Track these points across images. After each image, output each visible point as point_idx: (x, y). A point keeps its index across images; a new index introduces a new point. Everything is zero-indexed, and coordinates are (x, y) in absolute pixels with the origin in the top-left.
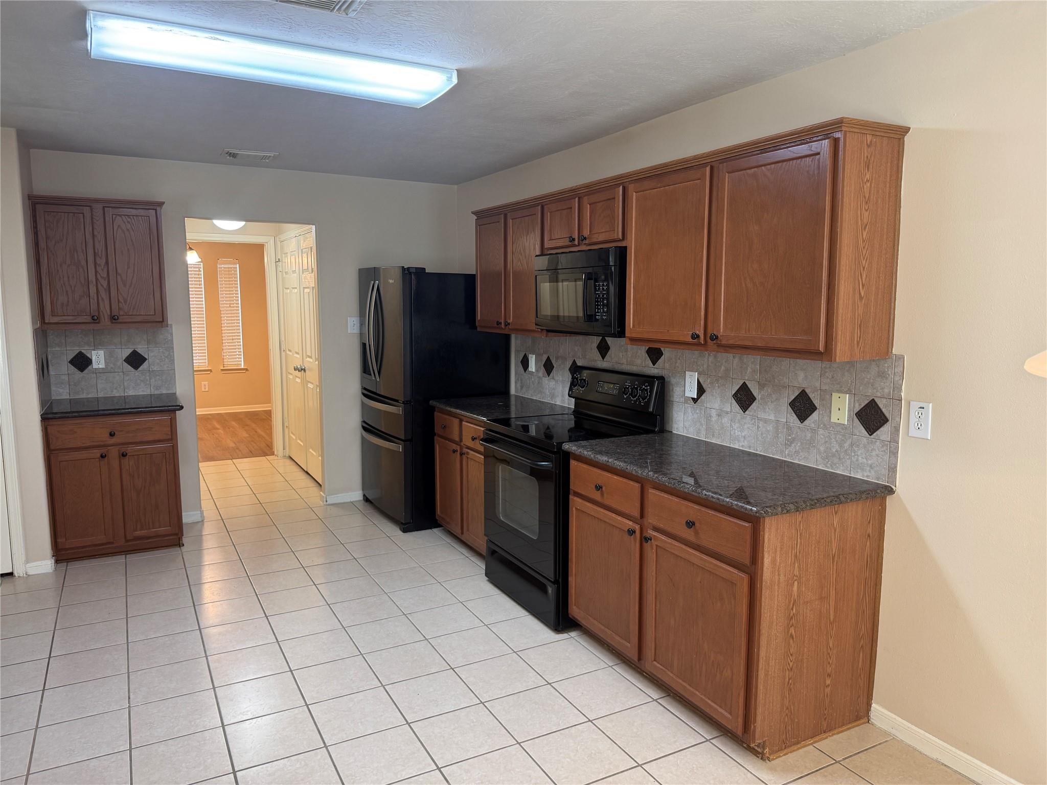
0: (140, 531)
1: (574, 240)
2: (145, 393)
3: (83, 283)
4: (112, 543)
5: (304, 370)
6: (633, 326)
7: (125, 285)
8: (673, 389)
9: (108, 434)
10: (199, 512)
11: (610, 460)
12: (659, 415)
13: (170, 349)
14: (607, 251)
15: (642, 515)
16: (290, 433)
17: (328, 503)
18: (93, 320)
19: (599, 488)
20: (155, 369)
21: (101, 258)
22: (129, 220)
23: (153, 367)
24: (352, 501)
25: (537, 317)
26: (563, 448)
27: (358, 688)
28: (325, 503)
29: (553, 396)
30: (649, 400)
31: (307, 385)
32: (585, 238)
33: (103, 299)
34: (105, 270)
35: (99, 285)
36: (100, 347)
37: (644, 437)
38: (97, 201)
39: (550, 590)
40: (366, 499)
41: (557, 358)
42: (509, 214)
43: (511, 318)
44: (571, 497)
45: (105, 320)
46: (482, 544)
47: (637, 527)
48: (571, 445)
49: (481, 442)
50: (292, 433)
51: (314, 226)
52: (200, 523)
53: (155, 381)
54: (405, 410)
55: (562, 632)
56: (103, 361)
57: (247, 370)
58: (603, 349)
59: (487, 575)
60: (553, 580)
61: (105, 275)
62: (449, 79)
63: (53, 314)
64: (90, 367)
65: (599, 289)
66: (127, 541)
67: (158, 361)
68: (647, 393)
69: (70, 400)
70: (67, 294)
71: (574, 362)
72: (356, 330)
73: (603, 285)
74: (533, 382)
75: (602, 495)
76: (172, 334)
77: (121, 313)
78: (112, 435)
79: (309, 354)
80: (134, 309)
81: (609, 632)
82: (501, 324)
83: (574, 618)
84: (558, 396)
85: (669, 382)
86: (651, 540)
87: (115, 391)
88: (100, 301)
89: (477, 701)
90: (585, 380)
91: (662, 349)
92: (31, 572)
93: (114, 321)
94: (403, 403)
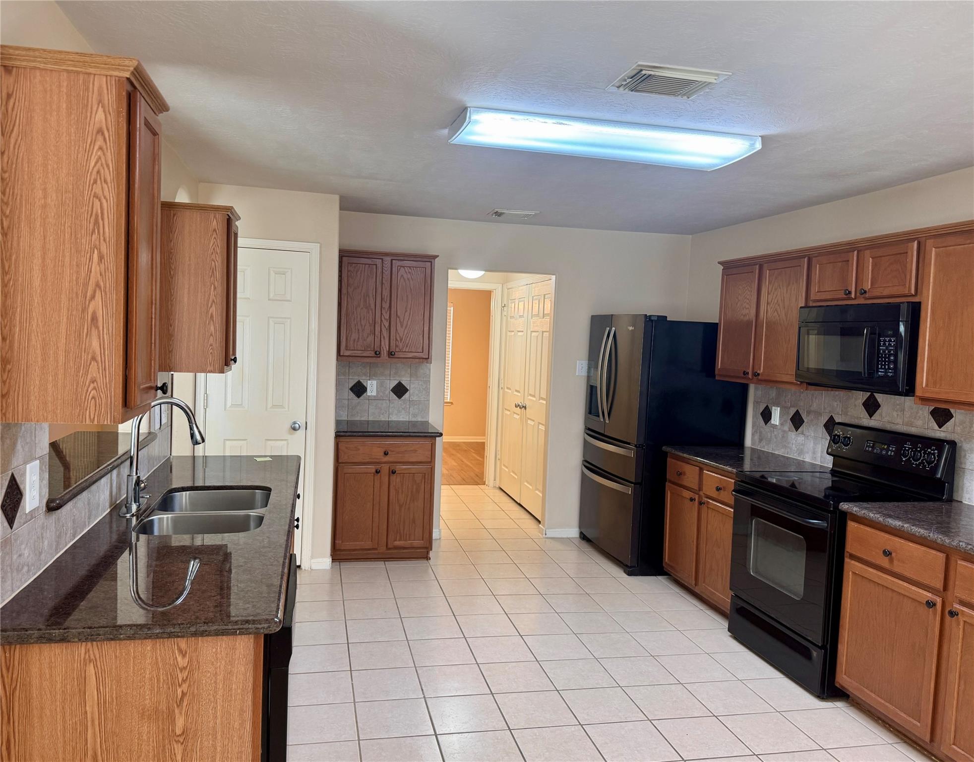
0: (399, 541)
1: (850, 293)
2: (405, 420)
3: (371, 323)
4: (376, 549)
5: (525, 408)
6: (927, 385)
7: (402, 326)
8: (965, 455)
9: (383, 454)
10: (438, 530)
11: (905, 525)
12: (948, 483)
13: (428, 382)
14: (897, 306)
15: (945, 587)
16: (502, 465)
17: (546, 536)
18: (376, 354)
19: (887, 553)
20: (414, 399)
21: (386, 302)
22: (410, 271)
23: (412, 397)
24: (569, 537)
25: (798, 369)
26: (840, 508)
27: (626, 718)
28: (544, 536)
29: (801, 452)
30: (937, 466)
31: (526, 422)
32: (865, 292)
33: (384, 337)
34: (388, 313)
35: (382, 325)
36: (374, 378)
37: (930, 504)
38: (387, 254)
39: (815, 654)
40: (583, 537)
41: (809, 413)
42: (765, 265)
43: (762, 368)
44: (847, 560)
45: (384, 355)
46: (725, 598)
47: (938, 600)
48: (850, 505)
49: (734, 493)
50: (504, 465)
51: (555, 276)
52: (438, 541)
53: (414, 409)
54: (637, 453)
55: (826, 700)
56: (375, 390)
57: (452, 403)
58: (871, 407)
59: (729, 630)
60: (820, 645)
61: (387, 317)
62: (752, 145)
63: (347, 349)
64: (365, 394)
65: (884, 344)
66: (388, 548)
67: (417, 392)
68: (935, 458)
69: (347, 421)
70: (359, 333)
71: (831, 418)
72: (584, 373)
73: (890, 341)
74: (775, 436)
75: (891, 561)
76: (430, 370)
77: (397, 350)
78: (386, 454)
79: (532, 392)
80: (407, 346)
81: (892, 708)
82: (748, 374)
83: (842, 686)
84: (808, 453)
85: (961, 447)
86: (957, 615)
87: (382, 416)
88: (382, 339)
89: (749, 753)
90: (849, 438)
91: (952, 411)
92: (314, 567)
93: (391, 356)
94: (636, 446)
